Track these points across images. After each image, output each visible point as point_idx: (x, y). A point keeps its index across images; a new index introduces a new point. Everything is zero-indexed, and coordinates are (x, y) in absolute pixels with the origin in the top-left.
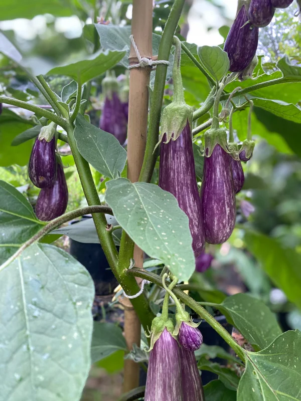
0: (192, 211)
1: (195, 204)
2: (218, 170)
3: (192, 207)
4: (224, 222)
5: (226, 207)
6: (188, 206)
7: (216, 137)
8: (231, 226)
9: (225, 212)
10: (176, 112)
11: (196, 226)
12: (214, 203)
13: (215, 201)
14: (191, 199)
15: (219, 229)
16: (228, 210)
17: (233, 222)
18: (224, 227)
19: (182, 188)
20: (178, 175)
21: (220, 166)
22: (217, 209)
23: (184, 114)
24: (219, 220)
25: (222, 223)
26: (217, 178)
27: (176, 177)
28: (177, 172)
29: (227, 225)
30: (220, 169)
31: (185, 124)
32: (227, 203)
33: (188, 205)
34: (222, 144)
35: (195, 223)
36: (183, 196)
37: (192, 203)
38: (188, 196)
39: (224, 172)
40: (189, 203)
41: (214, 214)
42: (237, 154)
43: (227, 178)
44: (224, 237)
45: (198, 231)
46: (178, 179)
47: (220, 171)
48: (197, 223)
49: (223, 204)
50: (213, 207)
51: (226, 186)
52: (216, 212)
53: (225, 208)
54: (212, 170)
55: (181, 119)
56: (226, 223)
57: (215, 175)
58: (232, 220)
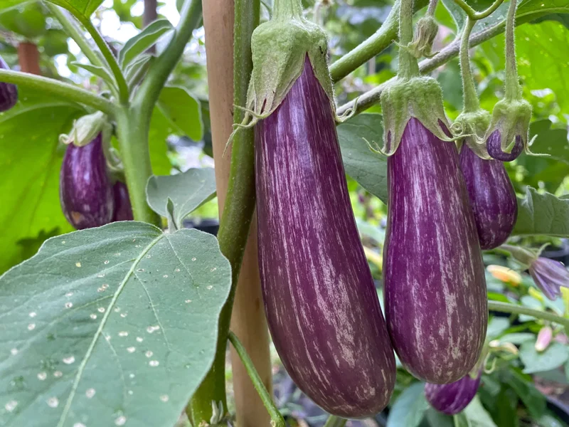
0: (330, 306)
1: (341, 284)
2: (417, 188)
3: (330, 292)
4: (442, 331)
5: (446, 291)
6: (317, 291)
7: (408, 99)
8: (464, 342)
9: (443, 305)
10: (271, 42)
11: (348, 344)
12: (411, 280)
13: (412, 273)
14: (326, 271)
15: (429, 349)
16: (451, 300)
17: (470, 332)
18: (443, 345)
19: (298, 244)
20: (285, 208)
21: (421, 178)
22: (421, 297)
23: (287, 44)
24: (426, 327)
25: (437, 336)
26: (417, 210)
27: (280, 214)
28: (284, 201)
29: (451, 341)
30: (422, 185)
31: (298, 70)
32: (448, 280)
33: (317, 287)
34: (425, 117)
35: (342, 338)
36: (301, 265)
37: (328, 282)
38: (317, 265)
39: (433, 193)
40: (321, 283)
41: (412, 308)
42: (481, 141)
43: (446, 210)
44: (445, 370)
45: (355, 357)
46: (285, 217)
47: (423, 193)
48: (350, 338)
49: (437, 284)
50: (408, 290)
51: (443, 233)
52: (417, 303)
53: (442, 295)
54: (402, 189)
55: (282, 59)
56: (447, 335)
57: (410, 203)
58: (467, 326)
